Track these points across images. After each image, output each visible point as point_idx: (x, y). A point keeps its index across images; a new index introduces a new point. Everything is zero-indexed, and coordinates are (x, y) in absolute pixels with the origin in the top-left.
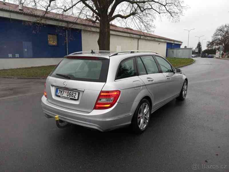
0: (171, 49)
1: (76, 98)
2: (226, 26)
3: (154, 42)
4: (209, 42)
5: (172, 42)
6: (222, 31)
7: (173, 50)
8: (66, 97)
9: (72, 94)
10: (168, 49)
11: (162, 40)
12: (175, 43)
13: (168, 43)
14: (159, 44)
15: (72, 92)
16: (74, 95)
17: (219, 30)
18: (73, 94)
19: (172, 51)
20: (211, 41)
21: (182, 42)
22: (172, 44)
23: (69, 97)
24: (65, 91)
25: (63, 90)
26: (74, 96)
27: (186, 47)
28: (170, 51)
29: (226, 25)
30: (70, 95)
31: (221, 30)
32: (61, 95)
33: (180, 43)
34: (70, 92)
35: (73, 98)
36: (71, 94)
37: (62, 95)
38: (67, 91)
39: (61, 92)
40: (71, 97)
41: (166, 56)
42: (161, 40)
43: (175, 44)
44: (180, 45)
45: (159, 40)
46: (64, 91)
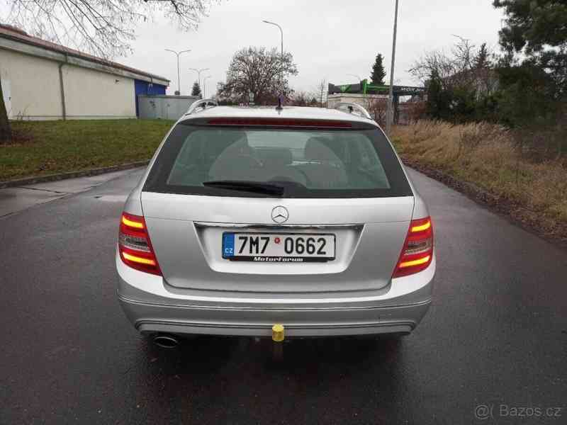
0: (149, 96)
1: (329, 254)
2: (250, 51)
3: (103, 76)
4: (221, 84)
5: (148, 79)
6: (243, 61)
7: (152, 100)
8: (284, 257)
9: (308, 245)
10: (139, 96)
11: (125, 73)
12: (155, 81)
13: (137, 82)
14: (117, 81)
15: (306, 238)
16: (318, 246)
17: (239, 59)
18: (311, 242)
19: (151, 102)
20: (225, 82)
21: (169, 81)
22: (147, 83)
23: (294, 254)
24: (272, 237)
25: (260, 236)
26: (317, 250)
27: (177, 93)
28: (146, 101)
29: (250, 49)
30: (300, 249)
31: (241, 59)
32: (254, 254)
33: (164, 83)
34: (295, 238)
35: (315, 255)
36: (305, 244)
37: (260, 254)
38: (282, 238)
39: (256, 243)
40: (306, 254)
41: (138, 114)
42: (120, 71)
43: (154, 84)
44: (164, 87)
45: (115, 72)
46: (268, 239)
